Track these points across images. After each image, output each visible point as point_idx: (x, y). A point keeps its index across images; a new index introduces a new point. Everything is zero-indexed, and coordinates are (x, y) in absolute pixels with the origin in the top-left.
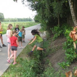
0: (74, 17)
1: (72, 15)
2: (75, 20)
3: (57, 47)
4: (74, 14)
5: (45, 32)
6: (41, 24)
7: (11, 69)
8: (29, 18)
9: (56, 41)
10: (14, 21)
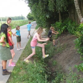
0: (79, 10)
1: (76, 8)
2: (80, 14)
3: (63, 45)
4: (79, 7)
5: (44, 29)
6: (36, 22)
7: (14, 78)
8: (21, 16)
9: (59, 38)
10: (4, 20)
